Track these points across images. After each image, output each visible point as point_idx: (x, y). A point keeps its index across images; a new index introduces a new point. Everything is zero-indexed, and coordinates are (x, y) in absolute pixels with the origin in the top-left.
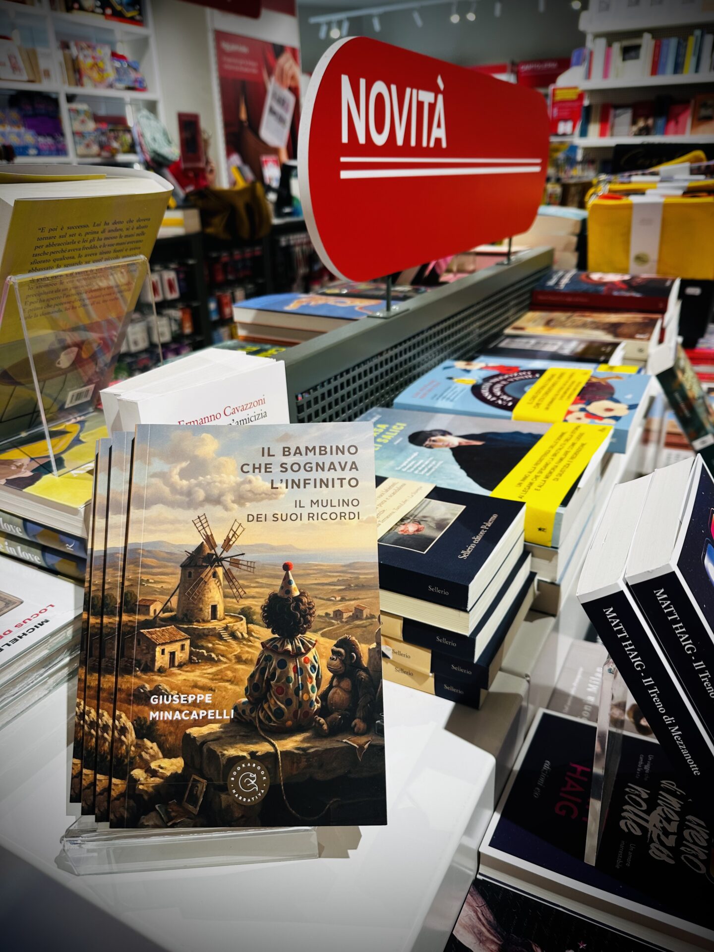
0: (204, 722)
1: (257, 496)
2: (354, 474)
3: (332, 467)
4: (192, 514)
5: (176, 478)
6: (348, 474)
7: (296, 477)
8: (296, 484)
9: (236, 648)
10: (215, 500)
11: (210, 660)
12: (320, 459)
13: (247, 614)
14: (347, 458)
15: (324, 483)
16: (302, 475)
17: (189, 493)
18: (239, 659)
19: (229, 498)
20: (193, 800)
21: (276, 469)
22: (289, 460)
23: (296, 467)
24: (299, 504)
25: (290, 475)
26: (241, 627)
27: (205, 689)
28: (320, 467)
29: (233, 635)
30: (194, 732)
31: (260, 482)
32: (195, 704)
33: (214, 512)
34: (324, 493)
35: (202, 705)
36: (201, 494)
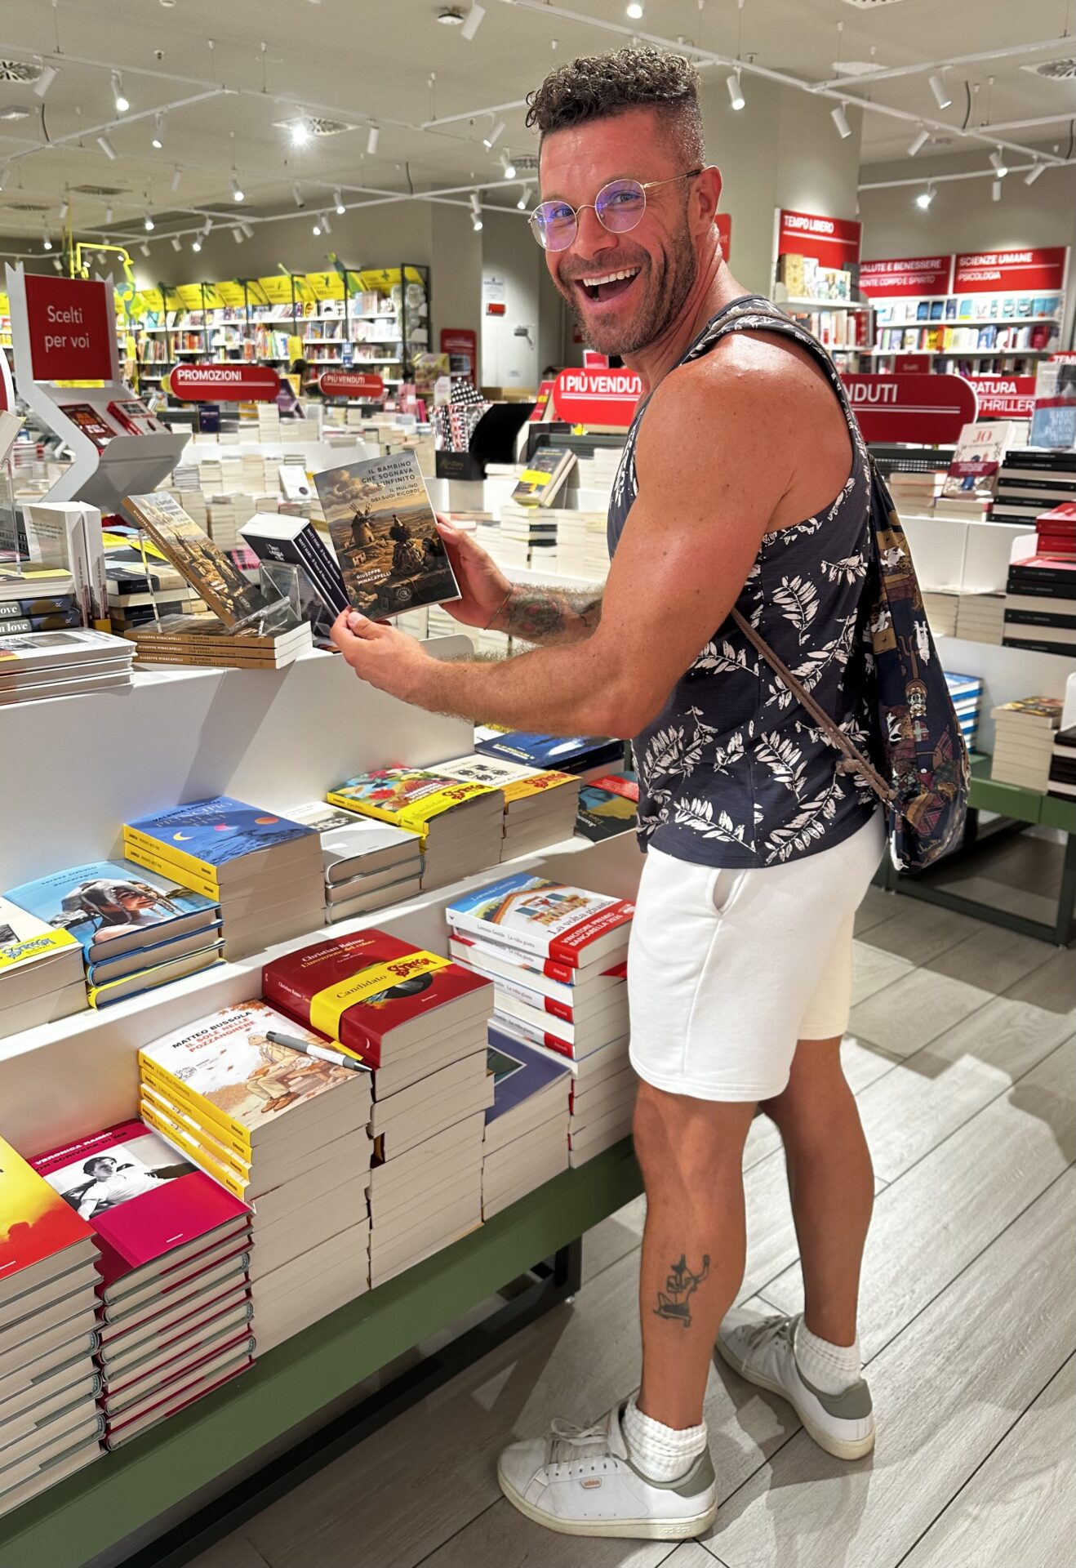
0: (380, 579)
1: (373, 491)
2: (411, 473)
3: (401, 472)
4: (348, 505)
5: (336, 492)
6: (409, 474)
7: (387, 479)
8: (388, 482)
9: (384, 550)
10: (356, 497)
11: (375, 557)
12: (395, 470)
13: (384, 537)
14: (406, 467)
15: (400, 480)
16: (389, 478)
17: (344, 497)
18: (386, 554)
19: (361, 494)
20: (385, 606)
21: (377, 478)
22: (382, 473)
23: (386, 476)
24: (391, 490)
25: (384, 479)
26: (383, 542)
27: (377, 568)
28: (396, 473)
29: (381, 546)
30: (377, 583)
31: (372, 485)
32: (374, 574)
33: (357, 502)
34: (401, 484)
35: (378, 573)
36: (349, 496)
